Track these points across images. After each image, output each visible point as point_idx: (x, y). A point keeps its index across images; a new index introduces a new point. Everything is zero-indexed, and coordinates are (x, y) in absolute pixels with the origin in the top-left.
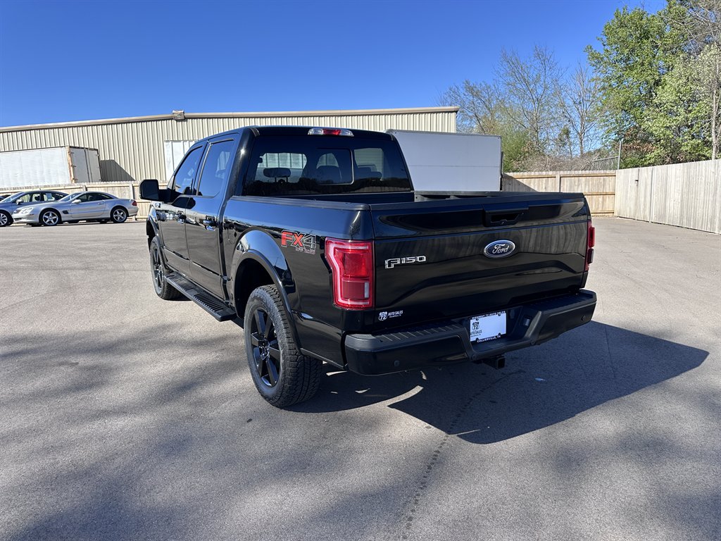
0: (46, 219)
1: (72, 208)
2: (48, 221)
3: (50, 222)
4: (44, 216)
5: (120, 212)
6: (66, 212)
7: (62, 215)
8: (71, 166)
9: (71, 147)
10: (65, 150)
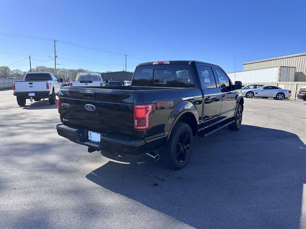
0: (248, 95)
1: (259, 92)
2: (249, 96)
3: (250, 97)
4: (248, 94)
5: (281, 95)
6: (256, 93)
7: (255, 94)
8: (279, 75)
9: (281, 66)
10: (278, 68)
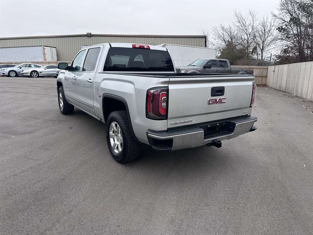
8: (44, 54)
9: (45, 46)
10: (42, 47)
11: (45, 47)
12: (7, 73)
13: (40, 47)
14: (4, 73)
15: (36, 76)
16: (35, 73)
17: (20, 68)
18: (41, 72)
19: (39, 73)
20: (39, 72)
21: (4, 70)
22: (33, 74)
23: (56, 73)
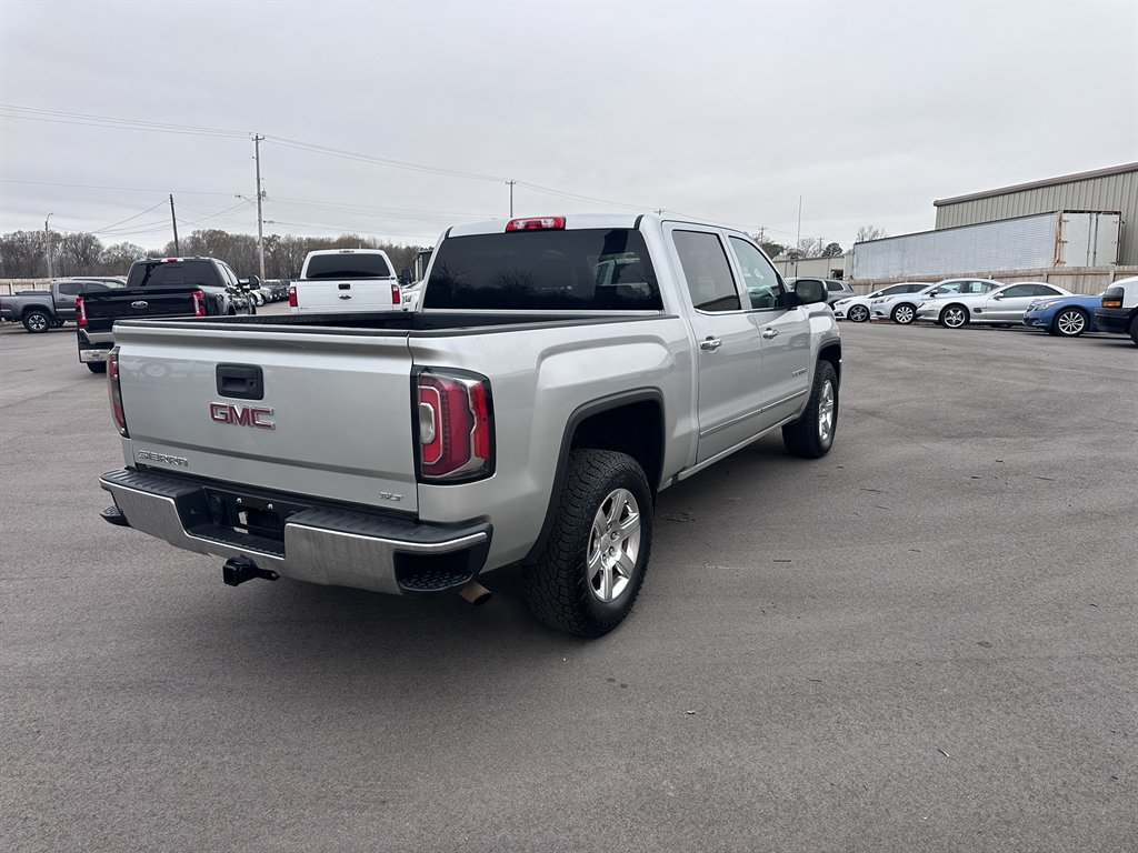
8: (1059, 241)
9: (1065, 212)
10: (1055, 217)
11: (1065, 217)
12: (886, 312)
13: (1048, 217)
14: (881, 311)
15: (958, 322)
16: (955, 311)
17: (932, 295)
18: (978, 310)
19: (972, 313)
20: (971, 309)
21: (882, 301)
22: (949, 315)
23: (1024, 312)
